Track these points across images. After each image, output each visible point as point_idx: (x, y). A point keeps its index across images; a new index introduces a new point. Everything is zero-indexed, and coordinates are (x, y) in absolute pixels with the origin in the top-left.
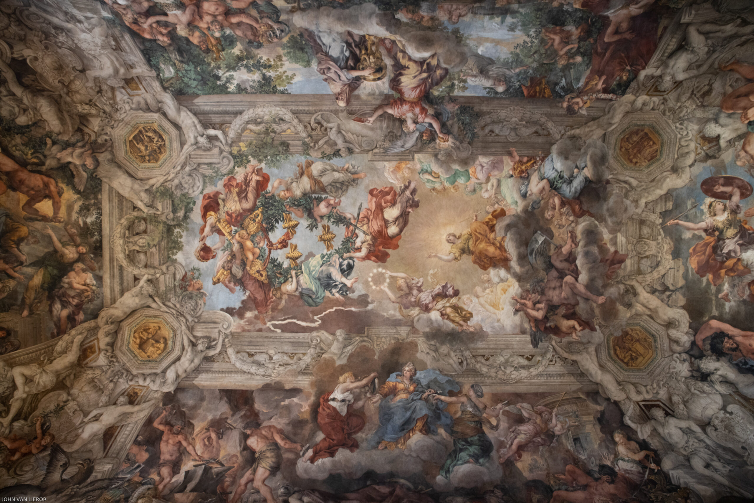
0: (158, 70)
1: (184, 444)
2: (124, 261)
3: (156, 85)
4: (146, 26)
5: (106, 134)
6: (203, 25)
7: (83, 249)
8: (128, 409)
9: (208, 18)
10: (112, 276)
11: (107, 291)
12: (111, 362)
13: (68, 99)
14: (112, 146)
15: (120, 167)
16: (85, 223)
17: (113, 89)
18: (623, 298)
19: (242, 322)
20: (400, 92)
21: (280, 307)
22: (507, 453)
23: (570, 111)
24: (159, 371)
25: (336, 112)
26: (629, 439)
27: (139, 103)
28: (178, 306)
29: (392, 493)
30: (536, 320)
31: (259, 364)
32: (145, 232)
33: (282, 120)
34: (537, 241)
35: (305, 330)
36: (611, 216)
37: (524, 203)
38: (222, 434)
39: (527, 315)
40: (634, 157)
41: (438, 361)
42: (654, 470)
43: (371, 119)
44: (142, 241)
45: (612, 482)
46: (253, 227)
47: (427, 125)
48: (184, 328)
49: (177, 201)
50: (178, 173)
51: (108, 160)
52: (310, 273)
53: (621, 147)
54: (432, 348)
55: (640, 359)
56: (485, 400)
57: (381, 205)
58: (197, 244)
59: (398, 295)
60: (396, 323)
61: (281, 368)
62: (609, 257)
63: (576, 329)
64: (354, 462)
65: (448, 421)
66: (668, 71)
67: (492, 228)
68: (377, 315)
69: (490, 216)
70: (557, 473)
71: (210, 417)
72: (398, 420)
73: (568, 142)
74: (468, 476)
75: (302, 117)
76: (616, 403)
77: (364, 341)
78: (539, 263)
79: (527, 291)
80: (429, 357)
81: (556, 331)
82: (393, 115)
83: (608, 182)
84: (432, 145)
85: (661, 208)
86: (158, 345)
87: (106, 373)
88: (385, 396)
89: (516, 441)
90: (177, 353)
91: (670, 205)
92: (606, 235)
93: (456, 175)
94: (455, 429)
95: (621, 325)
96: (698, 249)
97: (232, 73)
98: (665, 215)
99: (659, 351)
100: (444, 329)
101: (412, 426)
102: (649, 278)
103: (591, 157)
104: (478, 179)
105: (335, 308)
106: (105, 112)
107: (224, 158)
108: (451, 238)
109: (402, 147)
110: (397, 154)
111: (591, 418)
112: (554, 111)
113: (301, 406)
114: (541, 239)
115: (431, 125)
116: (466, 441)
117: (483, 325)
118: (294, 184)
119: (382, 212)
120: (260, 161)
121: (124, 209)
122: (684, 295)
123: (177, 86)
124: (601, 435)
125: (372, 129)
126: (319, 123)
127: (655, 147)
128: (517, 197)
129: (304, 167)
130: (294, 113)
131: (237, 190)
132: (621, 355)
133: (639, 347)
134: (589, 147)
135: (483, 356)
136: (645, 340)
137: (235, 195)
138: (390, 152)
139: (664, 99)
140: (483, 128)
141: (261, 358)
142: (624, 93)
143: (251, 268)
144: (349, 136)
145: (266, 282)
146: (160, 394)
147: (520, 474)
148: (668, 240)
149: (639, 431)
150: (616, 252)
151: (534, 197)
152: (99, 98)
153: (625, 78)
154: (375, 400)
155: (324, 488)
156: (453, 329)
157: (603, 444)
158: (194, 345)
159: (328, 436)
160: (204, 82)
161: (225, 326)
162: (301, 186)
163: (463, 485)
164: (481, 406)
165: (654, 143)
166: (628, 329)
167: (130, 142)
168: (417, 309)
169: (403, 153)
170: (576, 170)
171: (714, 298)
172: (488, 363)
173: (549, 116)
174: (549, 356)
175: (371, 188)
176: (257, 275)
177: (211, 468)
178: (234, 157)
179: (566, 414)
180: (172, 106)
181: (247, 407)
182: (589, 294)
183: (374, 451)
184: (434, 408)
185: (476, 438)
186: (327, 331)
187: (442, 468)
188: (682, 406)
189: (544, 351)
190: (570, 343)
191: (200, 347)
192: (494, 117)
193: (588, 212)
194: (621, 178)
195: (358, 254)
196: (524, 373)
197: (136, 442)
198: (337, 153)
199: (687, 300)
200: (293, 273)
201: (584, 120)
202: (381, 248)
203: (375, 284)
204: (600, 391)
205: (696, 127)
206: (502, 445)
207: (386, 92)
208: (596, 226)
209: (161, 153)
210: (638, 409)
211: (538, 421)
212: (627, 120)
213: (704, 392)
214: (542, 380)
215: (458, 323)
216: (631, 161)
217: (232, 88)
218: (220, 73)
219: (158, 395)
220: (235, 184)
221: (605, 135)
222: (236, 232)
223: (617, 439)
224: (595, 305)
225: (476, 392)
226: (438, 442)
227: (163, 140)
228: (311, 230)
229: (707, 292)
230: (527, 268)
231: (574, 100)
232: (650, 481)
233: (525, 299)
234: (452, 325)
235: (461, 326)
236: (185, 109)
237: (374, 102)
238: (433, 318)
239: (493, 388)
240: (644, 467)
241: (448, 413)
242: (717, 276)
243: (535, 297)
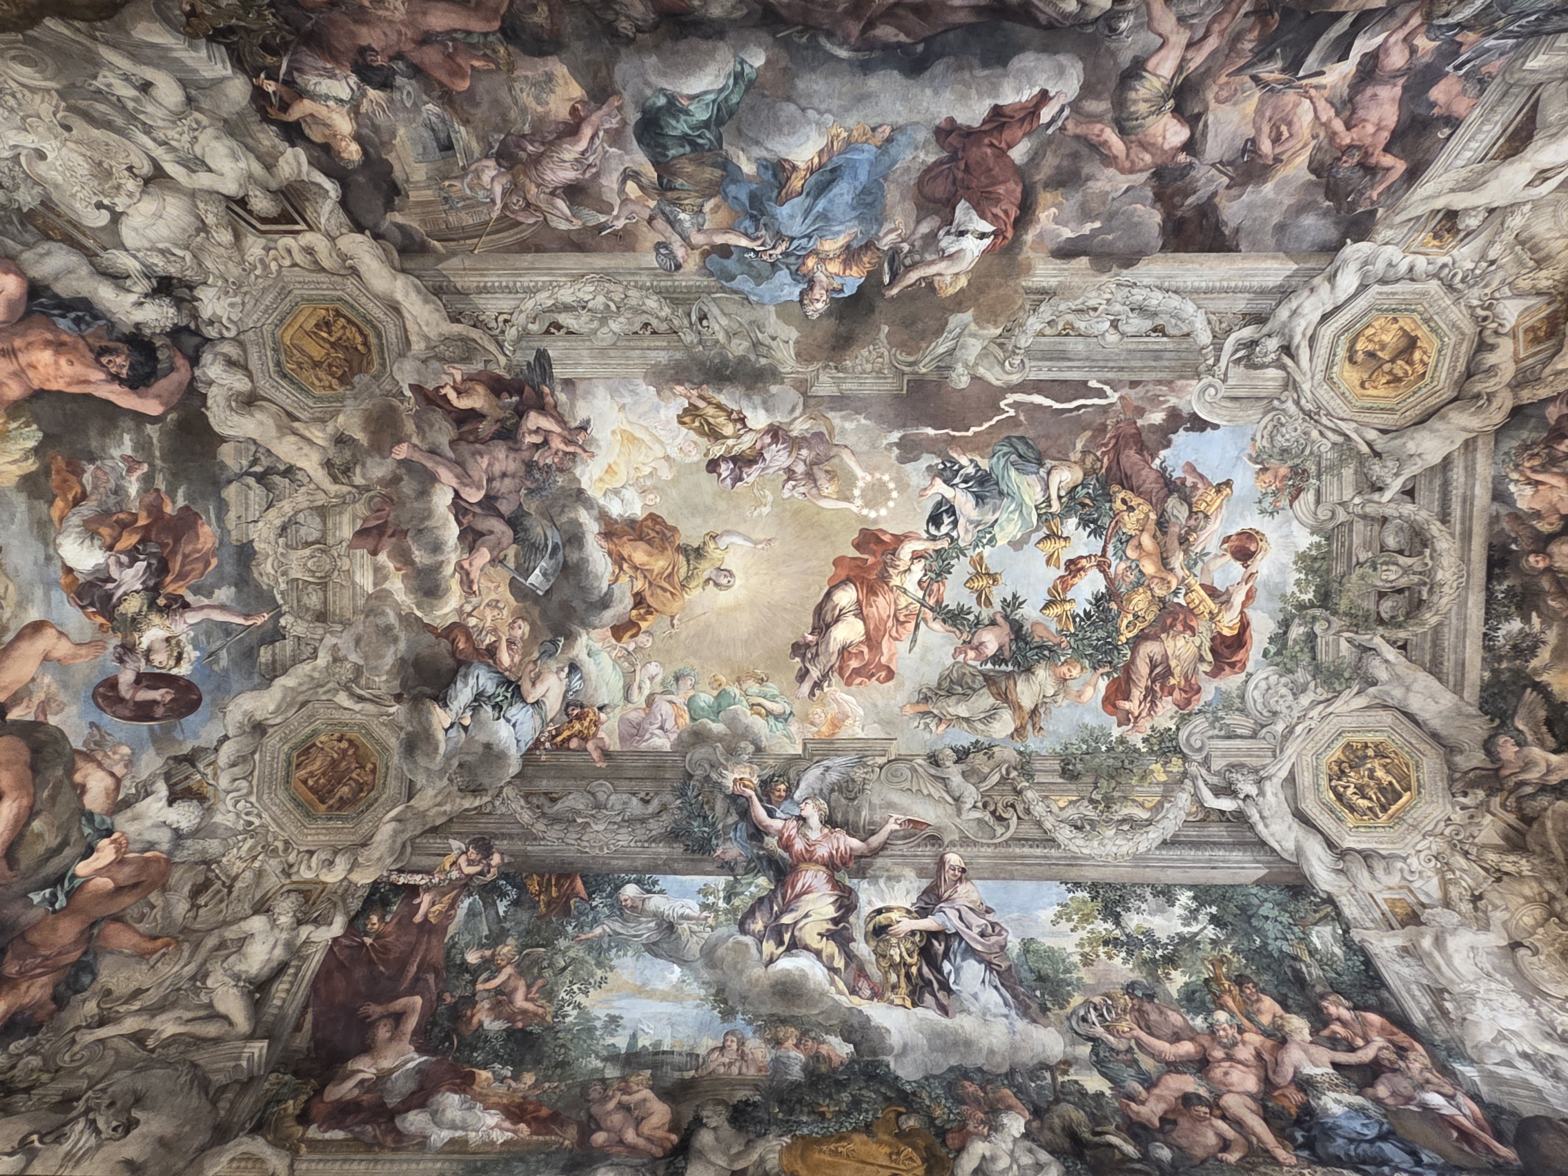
0: (1347, 943)
1: (1338, 125)
2: (1436, 533)
3: (1350, 910)
4: (1379, 1041)
5: (1464, 808)
6: (1254, 1038)
7: (1536, 562)
8: (1459, 201)
9: (1244, 1053)
10: (1468, 500)
11: (1484, 468)
12: (1489, 307)
13: (1551, 887)
14: (1451, 781)
15: (1435, 736)
16: (1527, 619)
17: (1447, 903)
18: (354, 455)
19: (1173, 401)
20: (836, 884)
21: (1089, 433)
22: (603, 119)
23: (484, 846)
24: (1376, 288)
25: (965, 841)
26: (326, 148)
27: (1388, 871)
28: (1315, 434)
29: (870, 24)
30: (542, 408)
31: (1141, 310)
32: (1381, 595)
33: (1076, 827)
34: (544, 574)
35: (1037, 387)
36: (389, 628)
37: (573, 653)
38: (1244, 151)
39: (561, 420)
40: (345, 751)
41: (751, 323)
42: (268, 77)
43: (892, 826)
44: (1391, 575)
45: (363, 51)
46: (1139, 602)
47: (779, 814)
48: (1306, 387)
49: (1306, 658)
50: (1301, 719)
51: (1461, 752)
52: (1021, 505)
53: (374, 771)
54: (764, 350)
55: (310, 325)
56: (650, 238)
57: (870, 649)
58: (1263, 566)
59: (836, 461)
60: (840, 402)
61: (1091, 303)
62: (388, 543)
63: (454, 388)
64: (948, 95)
65: (732, 189)
66: (284, 936)
67: (639, 600)
68: (880, 419)
69: (644, 625)
70: (490, 71)
71: (1268, 188)
72: (842, 194)
73: (486, 781)
74: (693, 67)
75: (1035, 833)
76: (359, 227)
77: (911, 364)
78: (538, 529)
79: (561, 471)
80: (770, 330)
81: (497, 386)
82: (849, 834)
83: (398, 698)
84: (768, 772)
85: (283, 649)
86: (1370, 347)
87: (1503, 282)
88: (869, 246)
89: (583, 144)
90: (1328, 332)
91: (265, 655)
92: (396, 585)
93: (716, 711)
94: (718, 173)
95: (356, 398)
96: (200, 566)
97: (1186, 930)
98: (275, 635)
99: (269, 341)
100: (739, 391)
101: (812, 180)
102: (301, 499)
103: (437, 749)
104: (671, 702)
105: (970, 433)
106: (1466, 854)
107: (1200, 749)
108: (724, 581)
109: (828, 769)
110: (837, 752)
111: (414, 196)
112: (518, 845)
113: (1056, 220)
114: (535, 578)
115: (771, 814)
116: (694, 145)
117: (656, 399)
118: (1050, 692)
119: (867, 633)
120: (1122, 741)
121: (1428, 645)
122: (223, 466)
123: (1303, 906)
124: (391, 158)
125: (891, 805)
126: (1000, 819)
127: (303, 773)
128: (589, 665)
129: (1029, 727)
130: (1053, 840)
131: (1172, 681)
132: (351, 333)
134: (443, 771)
135: (654, 333)
136: (300, 365)
137: (1177, 671)
138: (853, 757)
139: (289, 876)
140: (664, 808)
141: (1136, 324)
142: (375, 885)
143: (1147, 516)
144: (937, 791)
145: (1115, 488)
146: (1379, 238)
147: (575, 71)
148: (264, 582)
149: (305, 167)
150: (374, 553)
151: (553, 665)
152: (1479, 885)
153: (375, 919)
154: (893, 236)
155: (1024, 32)
156: (720, 391)
157: (386, 138)
158: (1287, 349)
159: (1001, 154)
160: (1246, 913)
161: (1212, 391)
162: (1036, 688)
163: (704, 45)
164: (660, 223)
165: (305, 782)
166: (341, 390)
167: (1409, 789)
168: (794, 434)
169: (826, 756)
170: (467, 722)
171: (158, 462)
172: (644, 318)
173: (528, 835)
174: (512, 333)
175: (891, 683)
176: (1135, 501)
177: (1283, 70)
178: (1177, 750)
179: (472, 205)
180: (1314, 861)
181: (1179, 213)
182: (429, 465)
183: (901, 121)
184: (763, 220)
185: (672, 153)
186: (990, 384)
187: (751, 84)
188: (210, 220)
189: (524, 344)
190: (466, 359)
191: (1273, 344)
192: (640, 832)
193: (438, 636)
194: (370, 707)
195: (919, 546)
196: (566, 295)
197: (1453, 122)
198: (962, 755)
199: (215, 457)
200: (1056, 507)
201: (456, 828)
202: (871, 560)
203: (883, 484)
204: (396, 254)
205: (218, 818)
206: (616, 137)
207: (864, 884)
208: (419, 607)
209: (1339, 763)
210: (310, 215)
211: (534, 190)
212: (365, 828)
213: (163, 252)
214: (526, 281)
215: (709, 403)
216: (350, 742)
217: (1185, 898)
218: (1211, 932)
219: (1384, 234)
220: (1176, 693)
221: (410, 798)
222: (1176, 593)
223: (354, 147)
224: (415, 440)
225: (672, 255)
226: (757, 143)
227: (1334, 789)
228: (1015, 597)
229: (174, 475)
230: (564, 519)
231: (478, 869)
232: (275, 52)
233: (566, 453)
234: (722, 398)
235: (701, 397)
236: (1285, 856)
237: (889, 861)
238: (761, 413)
239: (632, 264)
240: (290, 83)
241: (732, 209)
242: (155, 511)
243: (543, 458)
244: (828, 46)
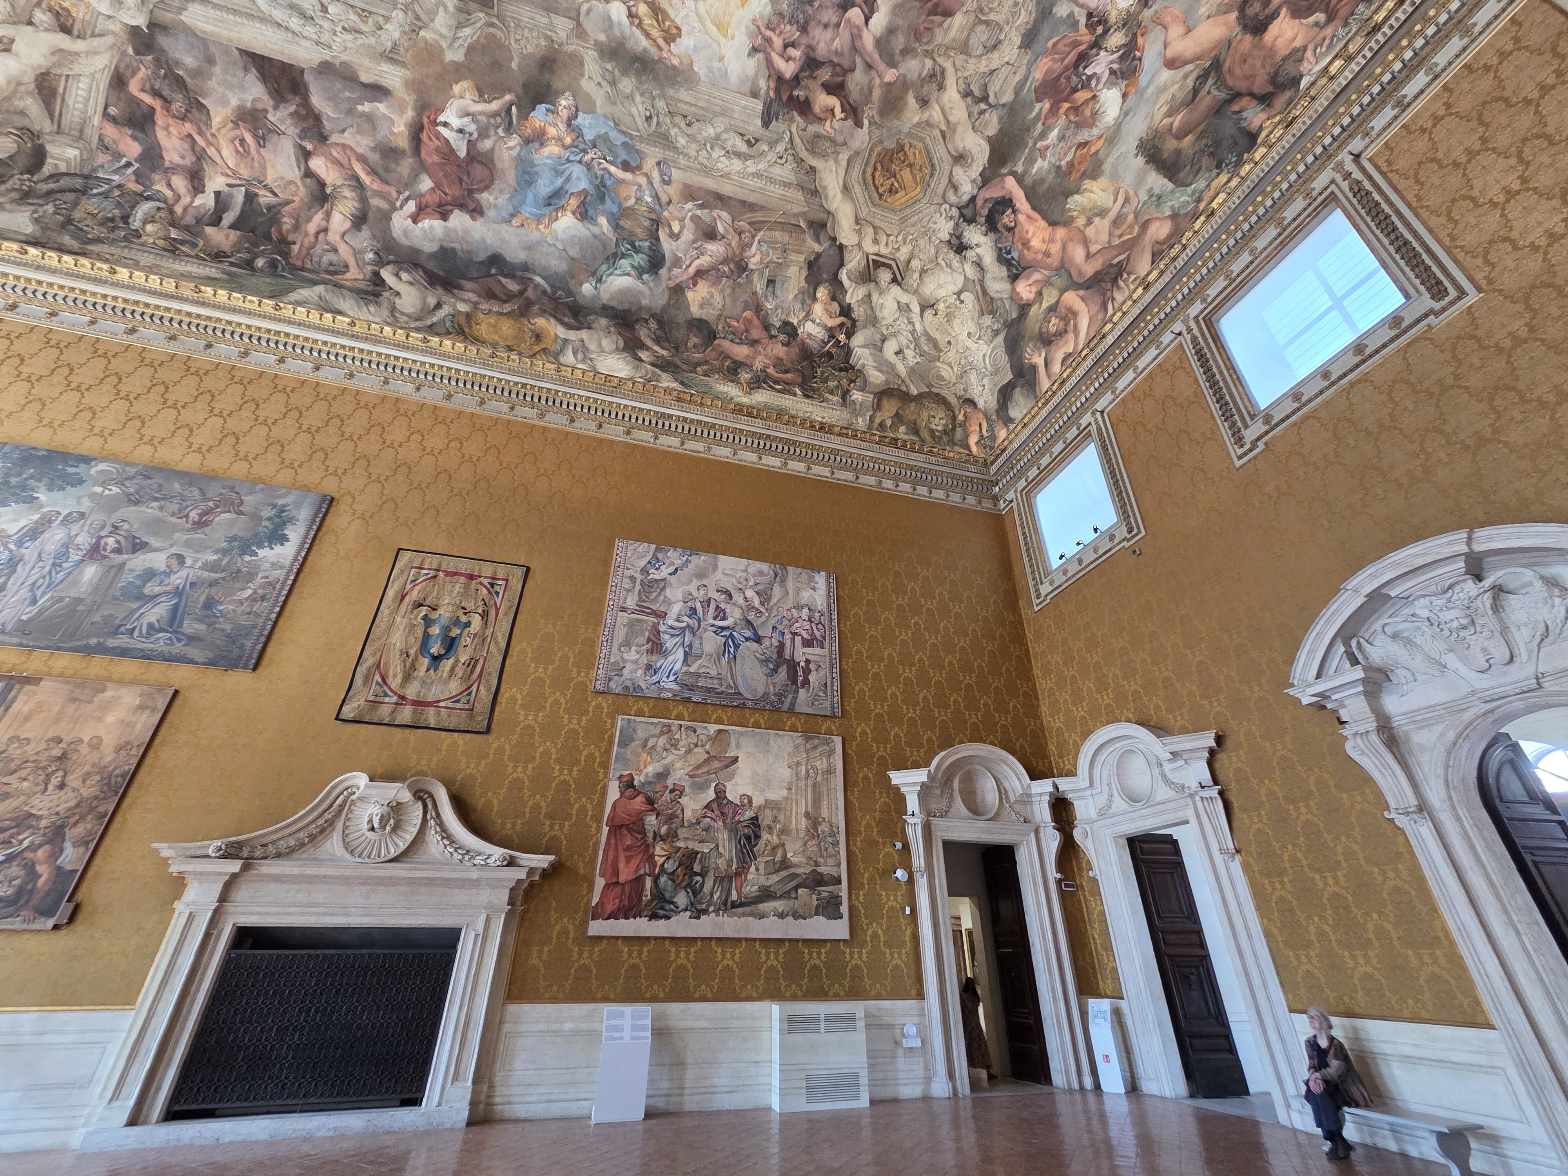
1: (200, 141)
18: (922, 86)
22: (680, 275)
26: (833, 298)
29: (521, 293)
30: (780, 79)
31: (304, 15)
38: (264, 138)
39: (769, 62)
41: (615, 103)
42: (840, 342)
45: (787, 344)
54: (607, 75)
55: (901, 193)
56: (673, 191)
60: (550, 7)
61: (348, 37)
63: (834, 115)
64: (477, 236)
65: (615, 209)
70: (731, 318)
72: (544, 186)
74: (624, 292)
76: (841, 248)
77: (492, 25)
79: (781, 15)
80: (601, 92)
81: (804, 108)
88: (527, 141)
89: (696, 263)
94: (622, 223)
95: (899, 132)
96: (1060, 46)
99: (929, 192)
100: (630, 44)
101: (563, 202)
102: (972, 66)
111: (801, 258)
113: (392, 122)
116: (633, 246)
117: (695, 58)
122: (1000, 120)
124: (803, 284)
132: (879, 180)
133: (906, 174)
135: (685, 117)
136: (920, 170)
146: (119, 24)
149: (850, 291)
154: (511, 144)
156: (645, 50)
157: (801, 295)
159: (438, 185)
163: (613, 303)
164: (664, 199)
166: (906, 141)
171: (1030, 144)
172: (689, 131)
174: (781, 147)
177: (256, 195)
179: (772, 244)
181: (298, 99)
182: (876, 57)
183: (505, 226)
184: (598, 182)
185: (647, 244)
187: (593, 274)
188: (916, 275)
189: (775, 136)
190: (818, 136)
196: (736, 165)
197: (107, 116)
199: (1001, 129)
204: (829, 224)
206: (677, 263)
210: (864, 262)
211: (733, 243)
213: (950, 267)
214: (758, 183)
215: (654, 41)
223: (819, 294)
224: (877, 81)
225: (662, 174)
226: (595, 236)
229: (1028, 130)
233: (773, 30)
234: (644, 42)
235: (660, 48)
238: (614, 17)
239: (688, 174)
240: (832, 336)
241: (617, 195)
242: (1054, 111)
243: (791, 31)
244: (546, 286)
